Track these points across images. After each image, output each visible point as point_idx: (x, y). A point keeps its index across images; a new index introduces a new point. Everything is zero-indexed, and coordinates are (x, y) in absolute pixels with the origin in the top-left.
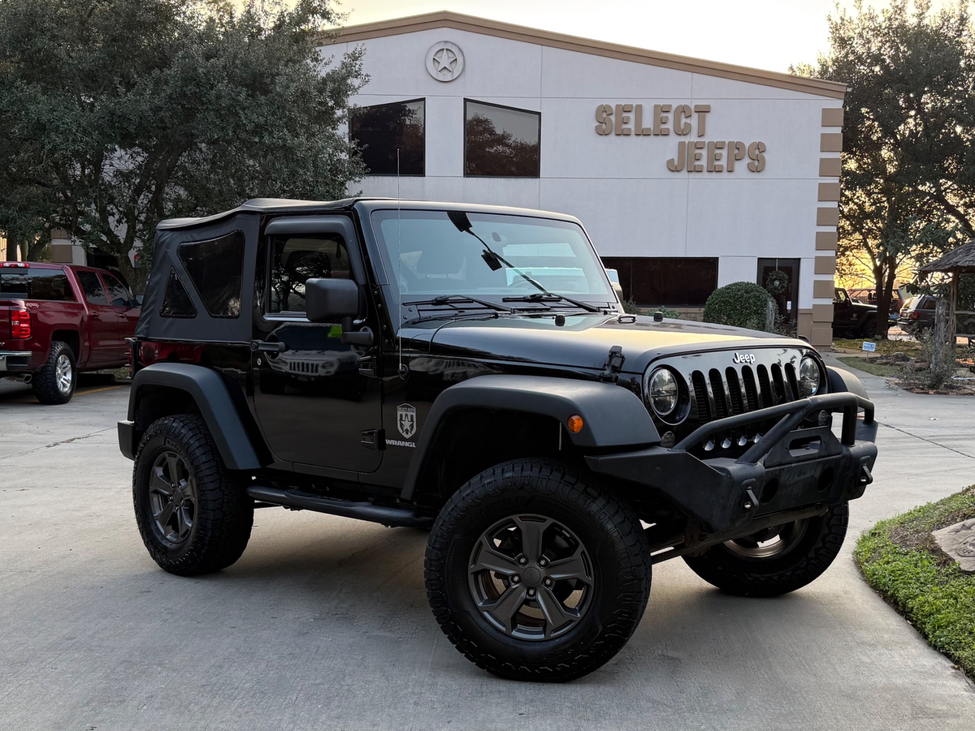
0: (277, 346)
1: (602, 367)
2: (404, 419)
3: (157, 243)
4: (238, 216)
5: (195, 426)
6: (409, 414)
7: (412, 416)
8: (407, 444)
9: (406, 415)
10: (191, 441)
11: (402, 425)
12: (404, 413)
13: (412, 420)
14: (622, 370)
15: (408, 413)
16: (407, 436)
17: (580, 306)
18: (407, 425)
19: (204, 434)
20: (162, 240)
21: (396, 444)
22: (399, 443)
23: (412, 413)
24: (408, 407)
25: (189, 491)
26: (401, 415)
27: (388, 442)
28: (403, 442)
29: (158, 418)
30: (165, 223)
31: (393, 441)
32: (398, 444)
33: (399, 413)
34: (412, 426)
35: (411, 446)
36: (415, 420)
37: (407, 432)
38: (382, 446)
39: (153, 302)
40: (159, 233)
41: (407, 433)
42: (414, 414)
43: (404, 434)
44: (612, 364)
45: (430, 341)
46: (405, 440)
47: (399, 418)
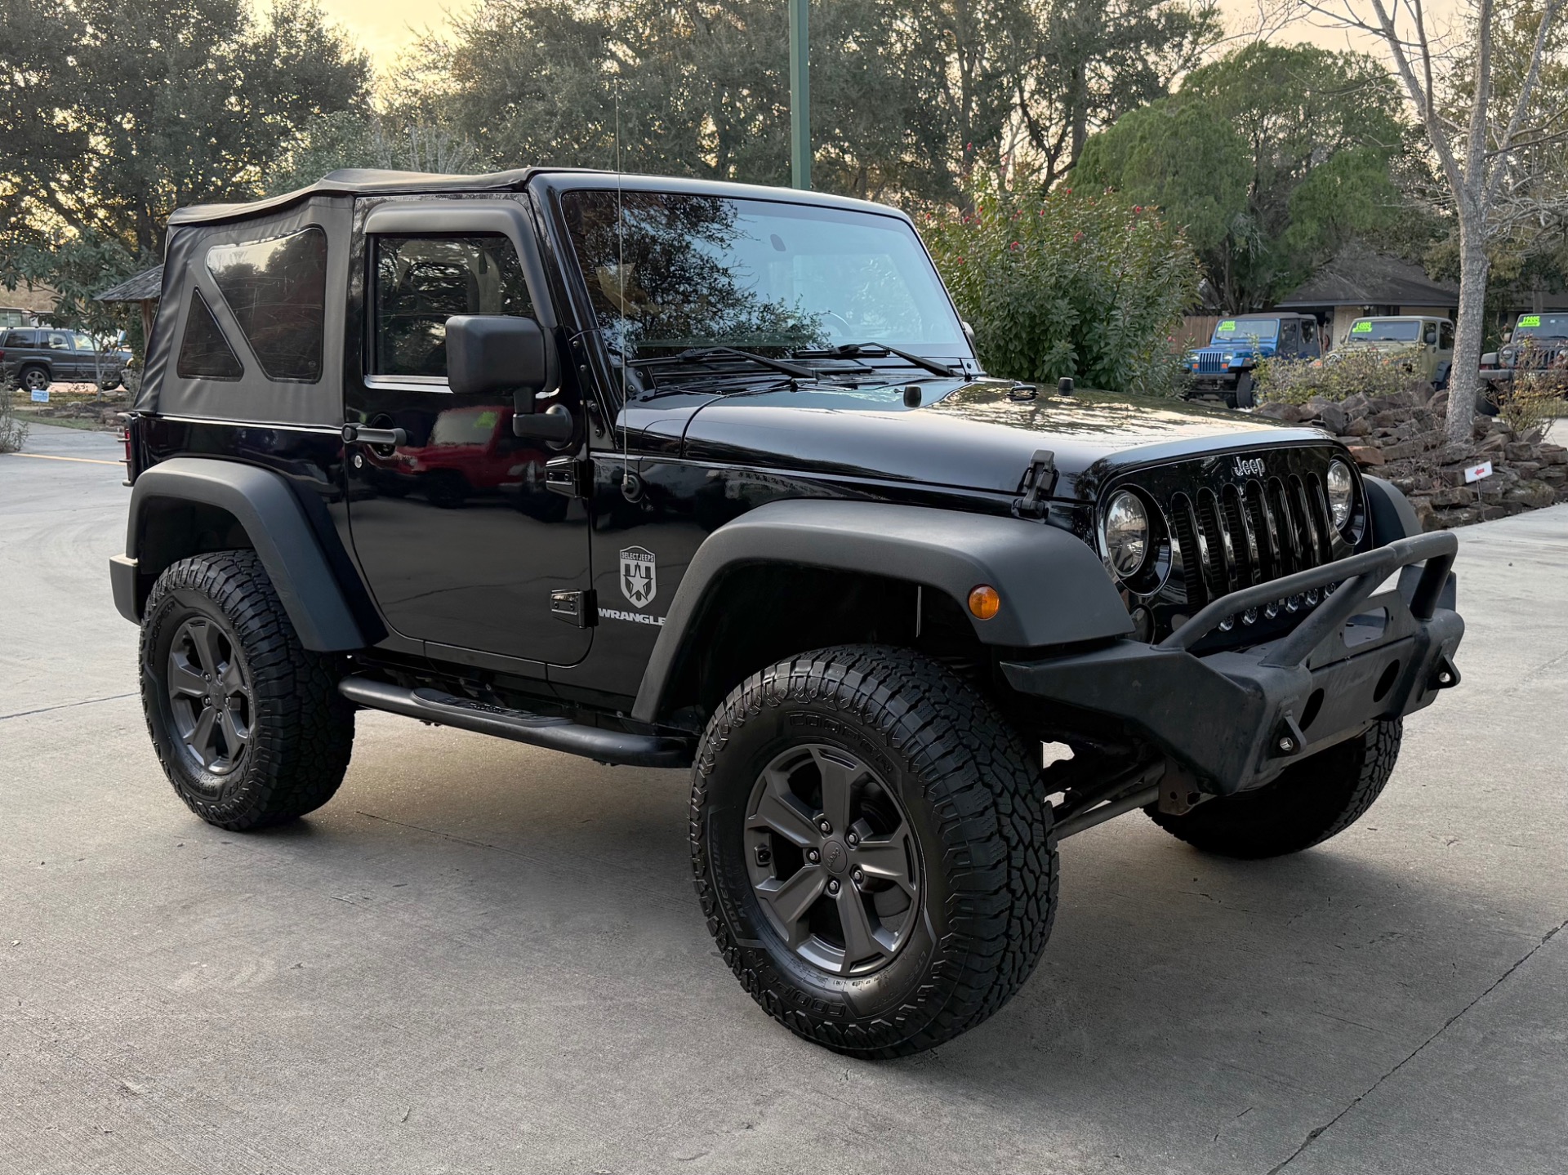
0: (391, 435)
1: (1015, 490)
2: (632, 573)
3: (170, 248)
4: (311, 201)
5: (248, 578)
6: (643, 565)
7: (648, 569)
8: (639, 618)
10: (242, 607)
11: (628, 584)
12: (633, 563)
13: (648, 576)
14: (1055, 495)
15: (640, 563)
16: (640, 604)
17: (919, 364)
18: (638, 584)
19: (263, 593)
20: (178, 244)
21: (617, 617)
22: (625, 616)
23: (648, 564)
24: (640, 552)
25: (235, 679)
26: (628, 567)
27: (602, 612)
28: (632, 615)
29: (180, 558)
30: (182, 213)
31: (613, 612)
32: (622, 618)
33: (623, 563)
34: (648, 586)
35: (647, 621)
36: (653, 574)
37: (639, 595)
38: (591, 618)
39: (166, 352)
40: (172, 232)
41: (639, 599)
42: (652, 566)
43: (634, 600)
44: (1038, 484)
45: (680, 434)
46: (635, 610)
47: (623, 572)
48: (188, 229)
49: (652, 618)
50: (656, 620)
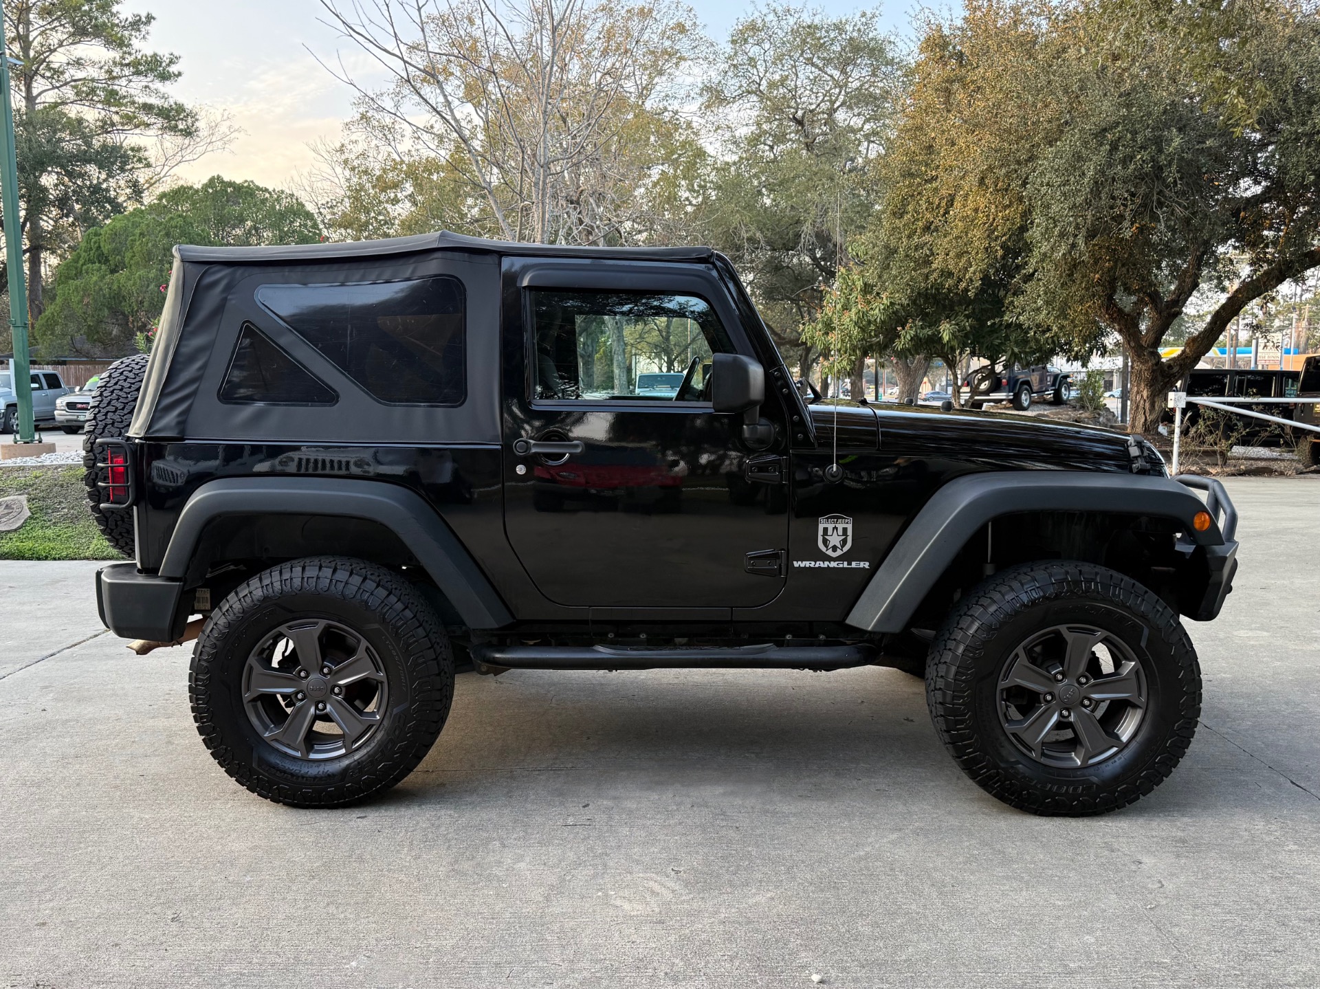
2: (829, 534)
6: (840, 526)
7: (845, 530)
8: (833, 564)
9: (835, 528)
11: (825, 542)
12: (830, 526)
13: (845, 534)
15: (838, 526)
18: (835, 540)
21: (812, 566)
22: (820, 564)
23: (845, 526)
24: (838, 518)
26: (826, 530)
27: (797, 564)
28: (826, 562)
31: (808, 562)
32: (817, 566)
33: (821, 527)
34: (844, 542)
35: (841, 566)
36: (850, 532)
38: (786, 569)
41: (834, 551)
42: (850, 527)
43: (830, 553)
46: (830, 559)
47: (821, 532)
48: (217, 268)
49: (846, 563)
50: (849, 564)
